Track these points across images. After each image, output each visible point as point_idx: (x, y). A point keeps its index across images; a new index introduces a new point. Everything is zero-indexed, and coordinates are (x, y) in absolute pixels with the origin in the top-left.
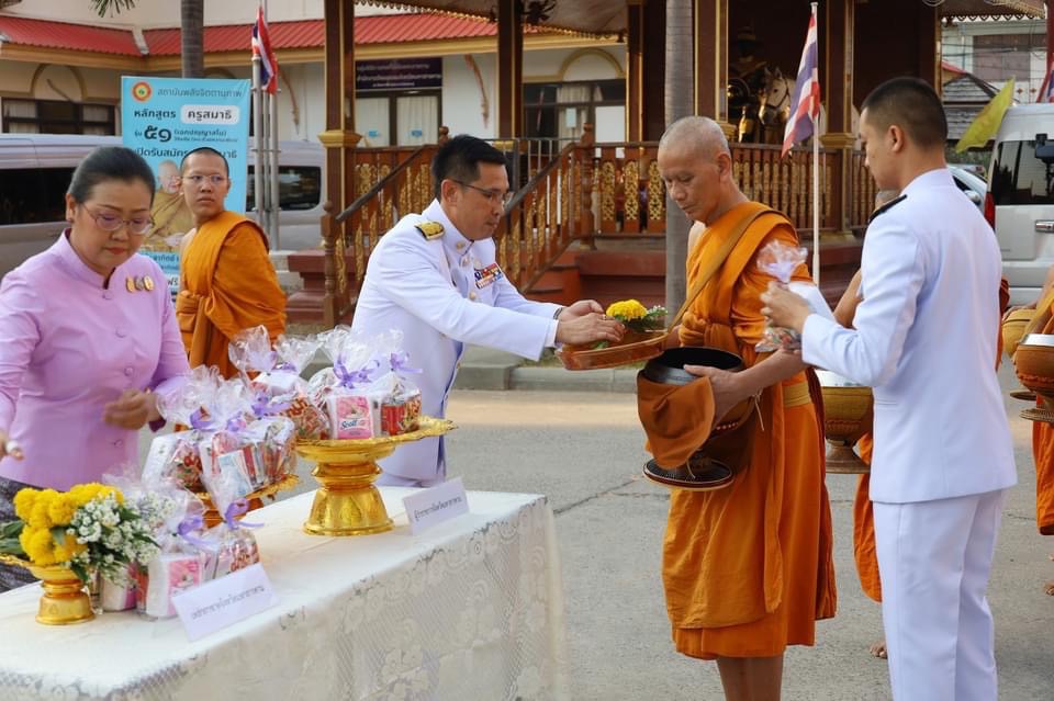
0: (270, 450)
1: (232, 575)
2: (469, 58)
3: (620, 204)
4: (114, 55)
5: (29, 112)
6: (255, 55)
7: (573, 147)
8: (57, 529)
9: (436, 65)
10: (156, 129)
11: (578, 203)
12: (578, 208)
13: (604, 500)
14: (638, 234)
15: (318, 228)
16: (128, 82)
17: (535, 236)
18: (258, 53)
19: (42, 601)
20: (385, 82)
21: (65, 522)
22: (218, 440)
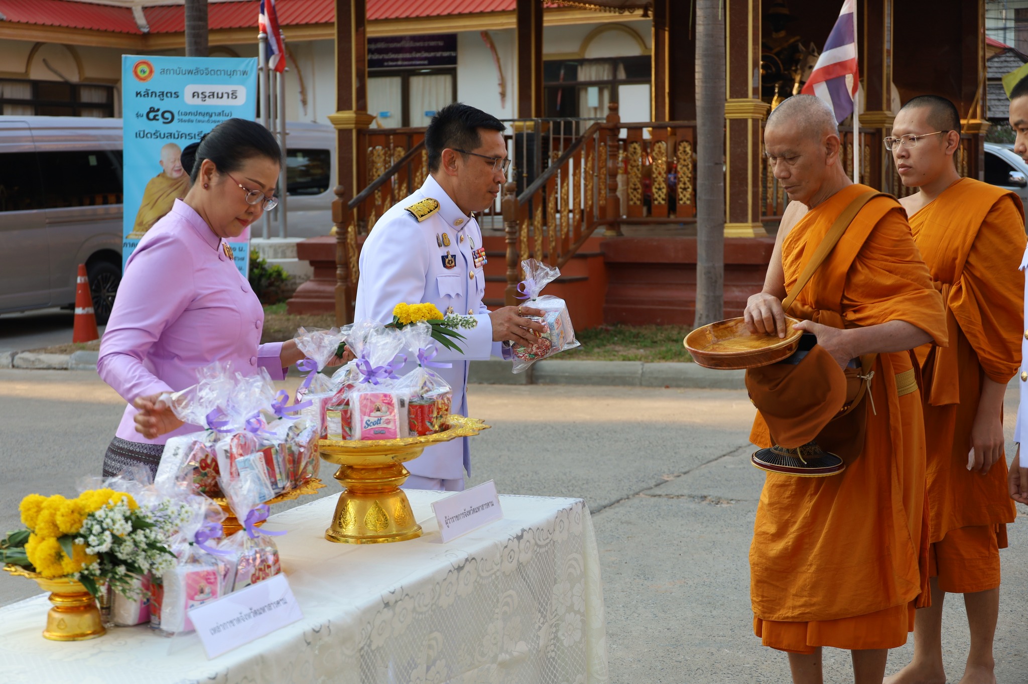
0: (292, 453)
1: (253, 587)
2: (485, 35)
3: (647, 187)
4: (113, 33)
5: (24, 93)
6: (261, 32)
7: (598, 127)
8: (65, 538)
9: (450, 41)
10: (158, 110)
11: (603, 187)
12: (603, 192)
13: (635, 501)
14: (665, 219)
15: (329, 214)
16: (129, 61)
17: (558, 222)
18: (265, 31)
19: (49, 616)
20: (397, 60)
21: (73, 531)
22: (235, 441)
